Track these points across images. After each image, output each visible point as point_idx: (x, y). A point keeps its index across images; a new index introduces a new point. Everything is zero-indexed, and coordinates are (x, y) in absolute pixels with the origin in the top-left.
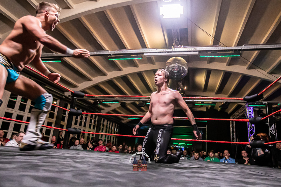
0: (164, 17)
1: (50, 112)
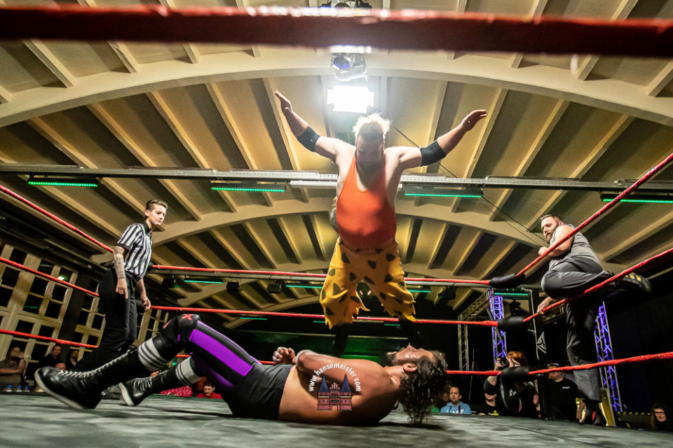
1: (50, 302)
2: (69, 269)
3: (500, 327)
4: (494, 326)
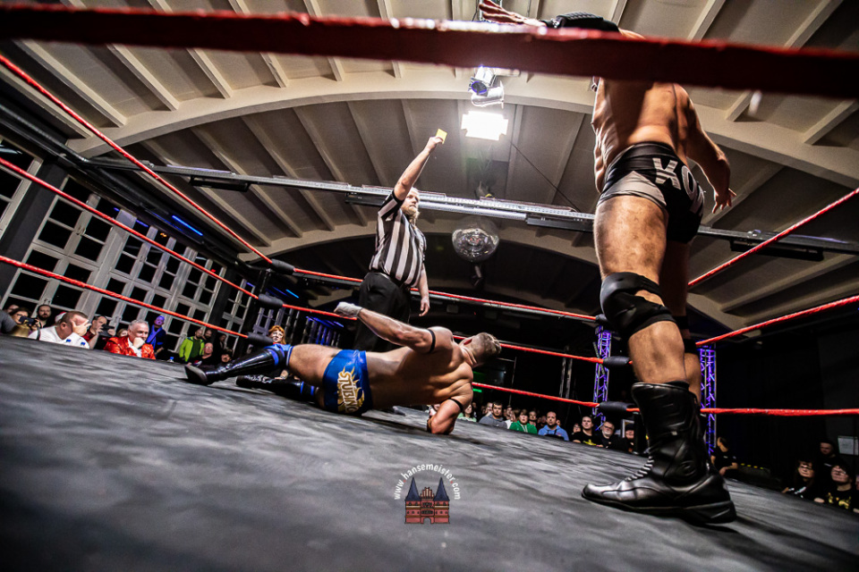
0: (467, 135)
1: (204, 291)
2: (219, 263)
3: (605, 365)
4: (599, 363)
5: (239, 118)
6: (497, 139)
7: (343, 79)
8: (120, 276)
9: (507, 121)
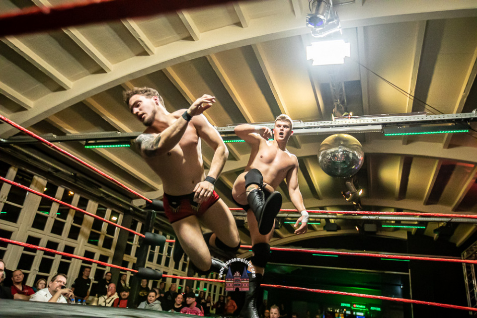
0: (313, 65)
2: (117, 211)
5: (120, 85)
6: (342, 62)
7: (200, 39)
8: (36, 233)
9: (348, 44)
